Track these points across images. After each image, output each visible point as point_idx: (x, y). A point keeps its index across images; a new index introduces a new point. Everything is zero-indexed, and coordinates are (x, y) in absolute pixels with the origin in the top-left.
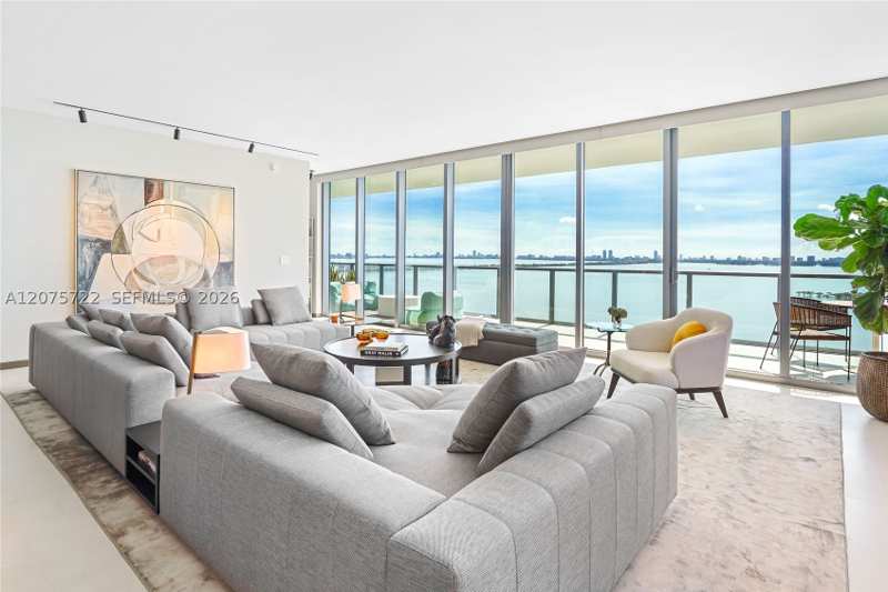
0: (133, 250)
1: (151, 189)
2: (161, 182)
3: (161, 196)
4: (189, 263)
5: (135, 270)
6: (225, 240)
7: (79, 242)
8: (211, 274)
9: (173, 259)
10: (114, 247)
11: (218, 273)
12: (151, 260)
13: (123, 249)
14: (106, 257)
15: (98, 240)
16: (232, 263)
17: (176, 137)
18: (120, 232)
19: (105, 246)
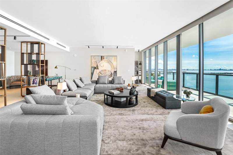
0: (99, 69)
1: (102, 58)
2: (104, 56)
3: (104, 59)
4: (108, 71)
5: (100, 72)
6: (115, 67)
7: (92, 67)
8: (113, 73)
9: (105, 70)
10: (96, 68)
11: (114, 73)
12: (102, 71)
13: (98, 69)
14: (95, 70)
15: (94, 67)
16: (117, 71)
17: (103, 48)
18: (97, 66)
19: (95, 68)
